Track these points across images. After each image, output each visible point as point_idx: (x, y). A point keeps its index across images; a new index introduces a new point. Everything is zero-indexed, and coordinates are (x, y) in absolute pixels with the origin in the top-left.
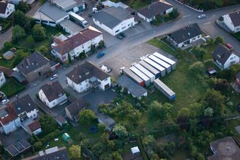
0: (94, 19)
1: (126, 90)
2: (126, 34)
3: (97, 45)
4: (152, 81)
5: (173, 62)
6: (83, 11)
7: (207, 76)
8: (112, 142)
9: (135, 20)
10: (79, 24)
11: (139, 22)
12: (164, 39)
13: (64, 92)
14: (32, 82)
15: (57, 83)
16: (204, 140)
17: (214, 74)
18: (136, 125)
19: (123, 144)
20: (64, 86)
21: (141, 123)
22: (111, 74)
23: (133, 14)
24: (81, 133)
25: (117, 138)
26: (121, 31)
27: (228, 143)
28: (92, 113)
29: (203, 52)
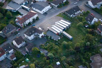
0: (33, 7)
1: (51, 37)
2: (47, 13)
3: (35, 19)
4: (61, 32)
5: (69, 24)
6: (27, 4)
7: (85, 28)
8: (48, 61)
9: (50, 6)
10: (26, 10)
11: (52, 7)
12: (64, 14)
13: (24, 40)
14: (9, 37)
15: (21, 37)
16: (87, 56)
17: (87, 27)
18: (57, 52)
19: (53, 61)
20: (23, 38)
21: (59, 51)
22: (43, 31)
23: (49, 4)
24: (34, 58)
25: (50, 59)
26: (45, 11)
27: (98, 57)
28: (37, 49)
29: (82, 18)
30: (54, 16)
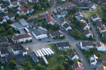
0: (32, 32)
1: (31, 58)
3: (29, 40)
4: (42, 57)
5: (53, 53)
6: (30, 28)
7: (63, 61)
9: (47, 35)
11: (49, 37)
12: (55, 45)
13: (8, 52)
17: (67, 61)
24: (8, 68)
26: (40, 38)
28: (14, 62)
30: (46, 44)
